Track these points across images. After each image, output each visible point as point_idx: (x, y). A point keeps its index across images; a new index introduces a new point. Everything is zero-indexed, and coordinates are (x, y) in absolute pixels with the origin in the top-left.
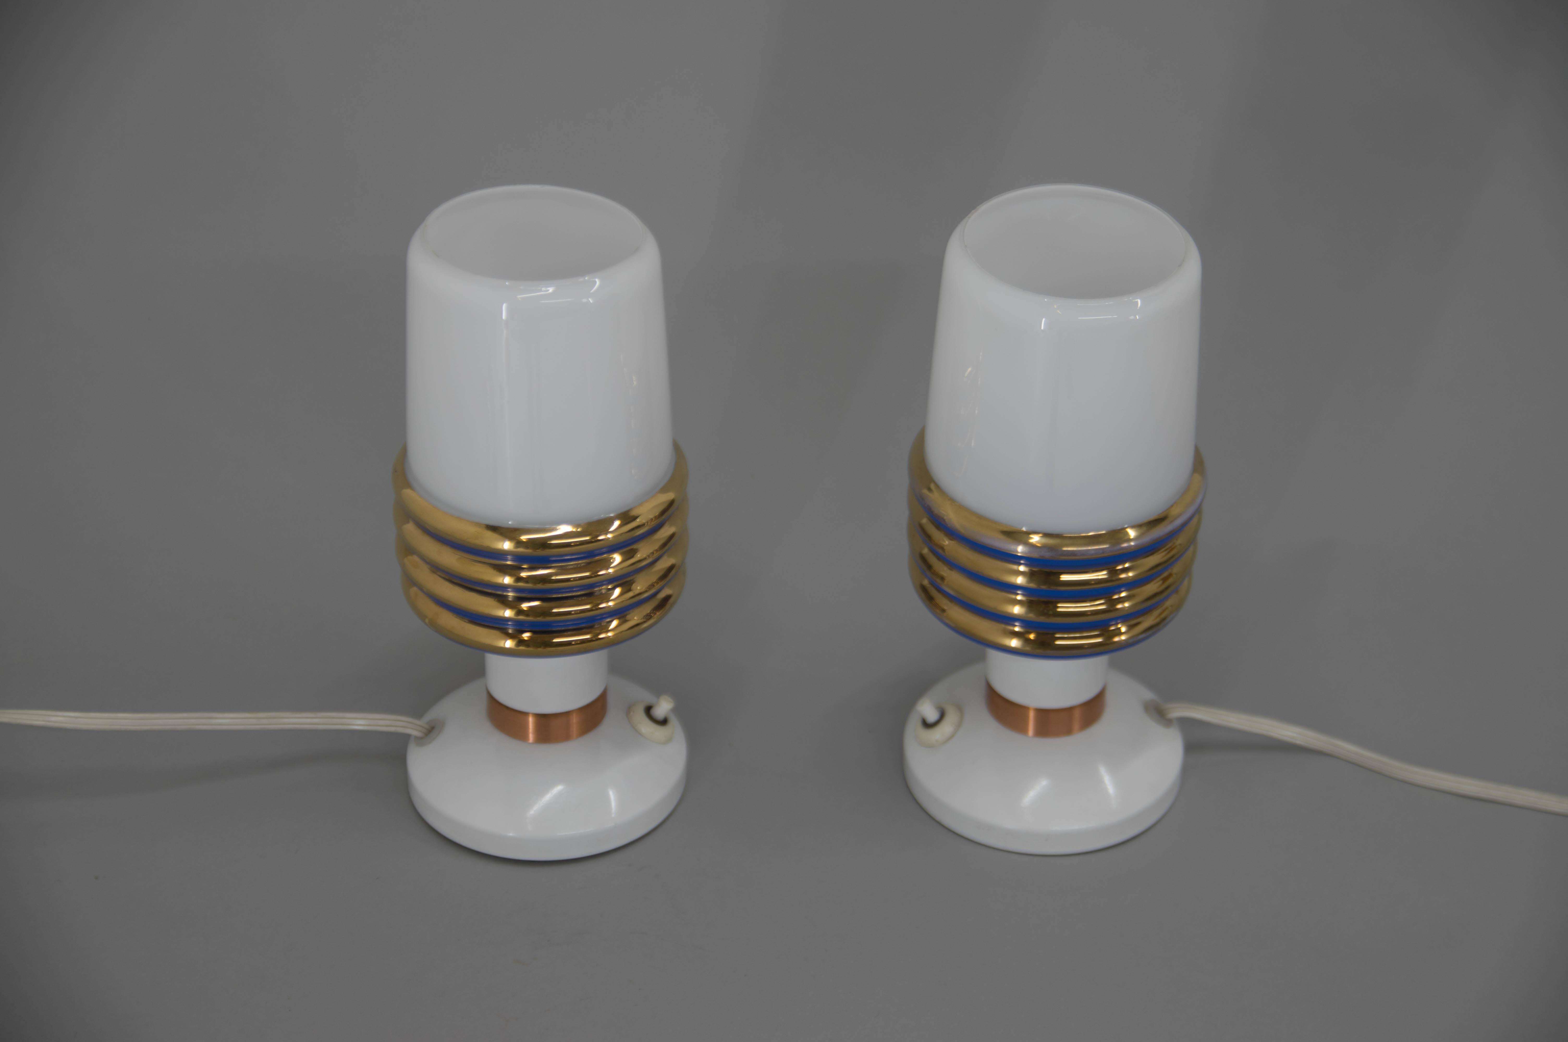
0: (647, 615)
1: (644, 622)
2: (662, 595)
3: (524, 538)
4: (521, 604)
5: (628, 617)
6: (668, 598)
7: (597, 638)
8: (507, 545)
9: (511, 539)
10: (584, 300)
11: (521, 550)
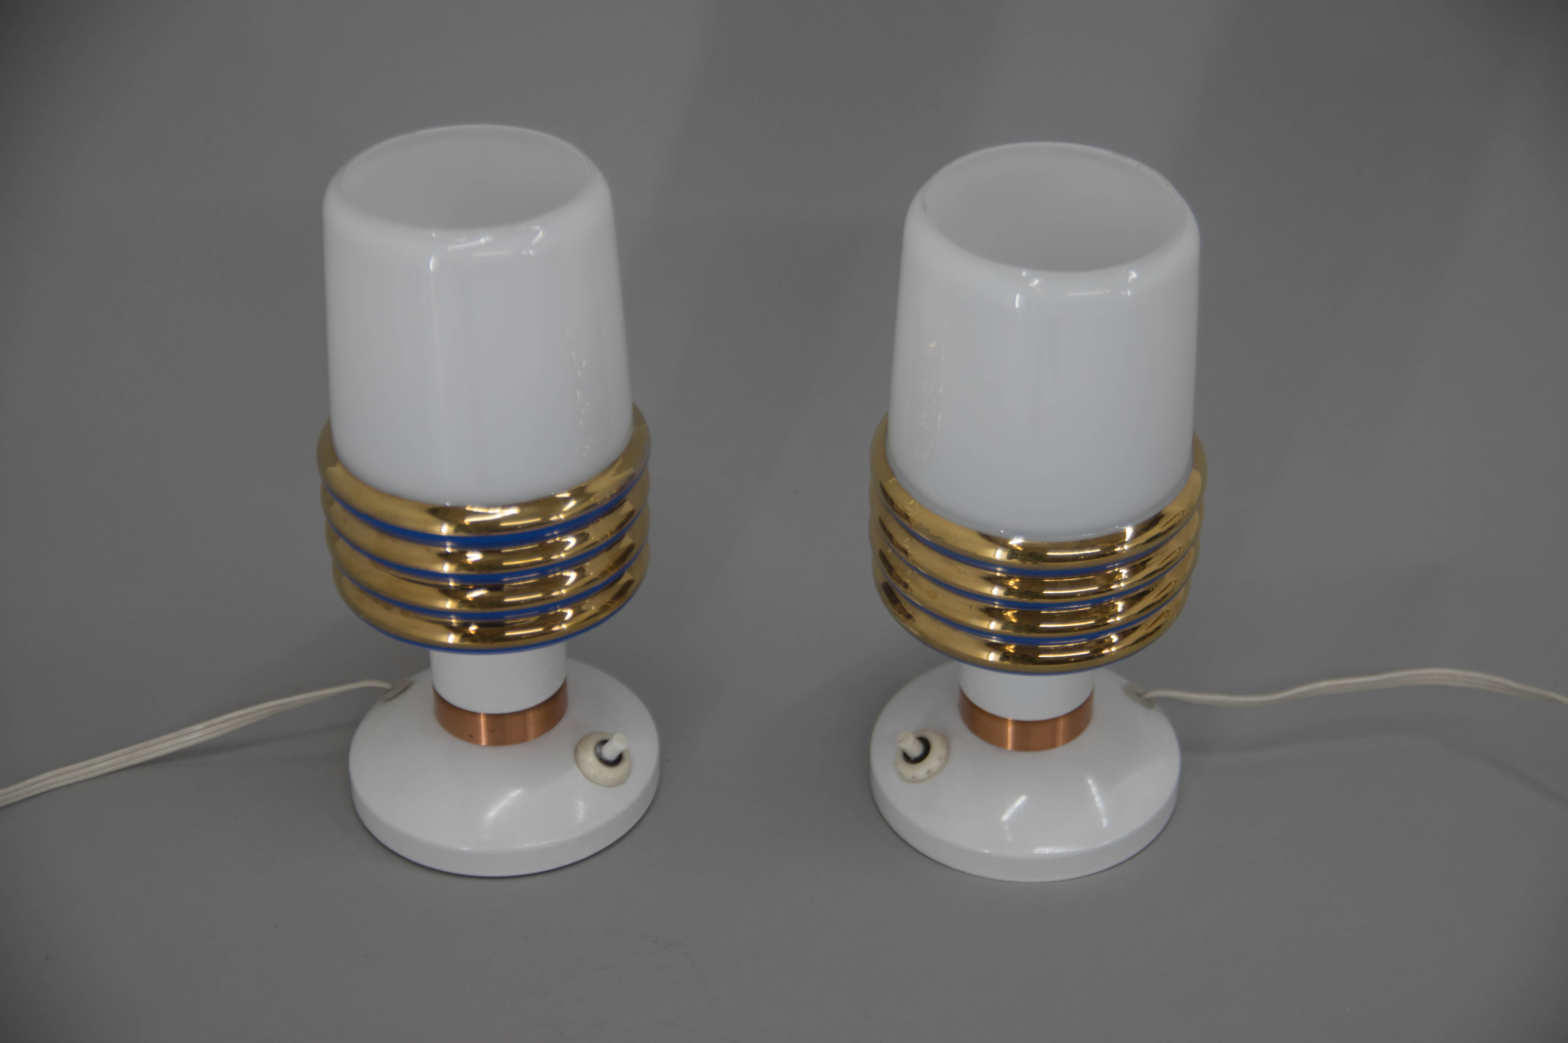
2: (623, 581)
3: (468, 521)
5: (584, 608)
6: (629, 583)
9: (450, 522)
10: (524, 253)
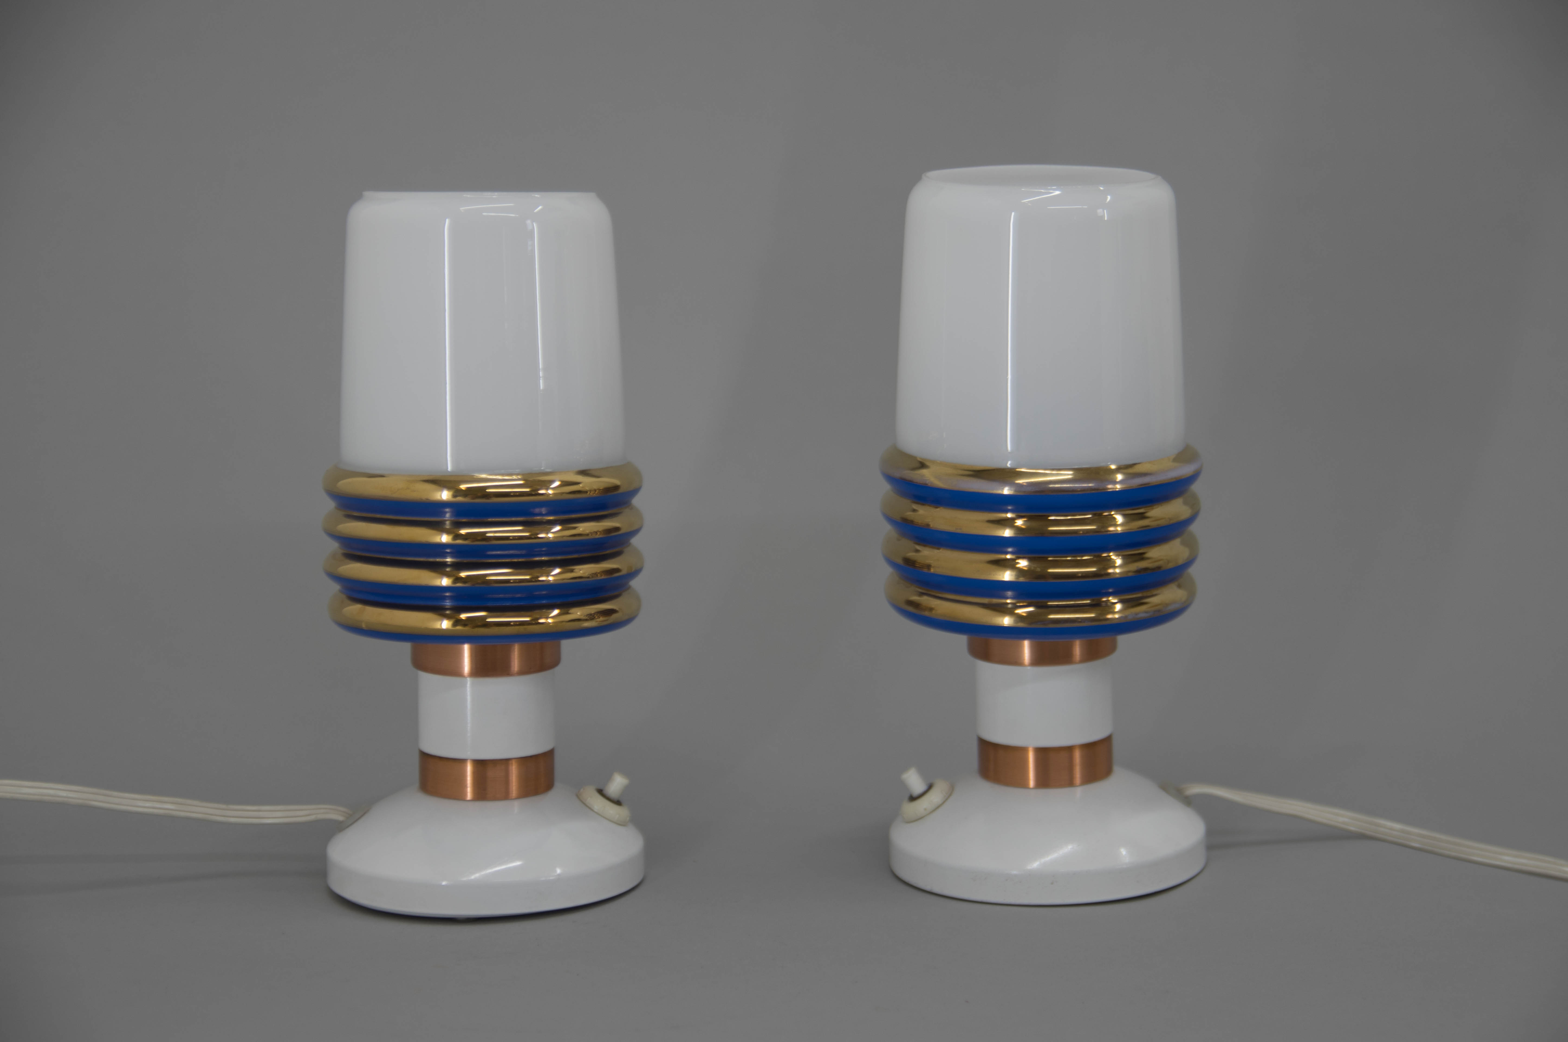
0: (591, 614)
1: (586, 620)
4: (460, 573)
7: (536, 622)
8: (445, 495)
11: (460, 499)
